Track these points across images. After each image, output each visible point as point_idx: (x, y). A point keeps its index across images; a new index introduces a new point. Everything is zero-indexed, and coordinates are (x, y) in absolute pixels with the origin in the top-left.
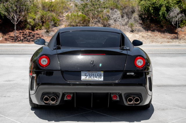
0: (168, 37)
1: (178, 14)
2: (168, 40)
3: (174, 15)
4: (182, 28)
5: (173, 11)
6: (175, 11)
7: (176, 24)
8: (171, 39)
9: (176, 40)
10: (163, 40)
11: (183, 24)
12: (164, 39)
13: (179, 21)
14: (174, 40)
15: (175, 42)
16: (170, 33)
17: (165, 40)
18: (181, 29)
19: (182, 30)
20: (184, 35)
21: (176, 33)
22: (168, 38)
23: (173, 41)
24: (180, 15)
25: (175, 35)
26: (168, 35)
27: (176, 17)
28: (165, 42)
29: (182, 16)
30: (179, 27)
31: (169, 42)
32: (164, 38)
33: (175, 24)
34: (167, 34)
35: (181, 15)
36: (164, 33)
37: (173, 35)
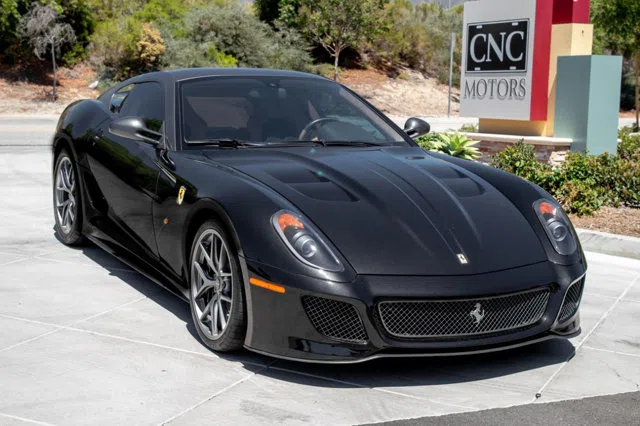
0: (28, 93)
1: (52, 24)
2: (25, 104)
3: (39, 28)
4: (71, 69)
5: (36, 14)
6: (43, 15)
7: (47, 56)
8: (33, 99)
9: (50, 104)
10: (9, 102)
11: (75, 57)
12: (13, 100)
13: (56, 48)
14: (44, 105)
15: (45, 109)
16: (30, 81)
17: (17, 103)
18: (67, 70)
19: (73, 73)
20: (76, 90)
21: (50, 82)
22: (26, 99)
23: (40, 107)
24: (58, 29)
25: (47, 88)
26: (29, 90)
27: (47, 32)
28: (13, 109)
29: (66, 32)
30: (61, 63)
31: (25, 110)
32: (12, 96)
33: (42, 55)
35: (62, 29)
36: (16, 80)
37: (42, 87)
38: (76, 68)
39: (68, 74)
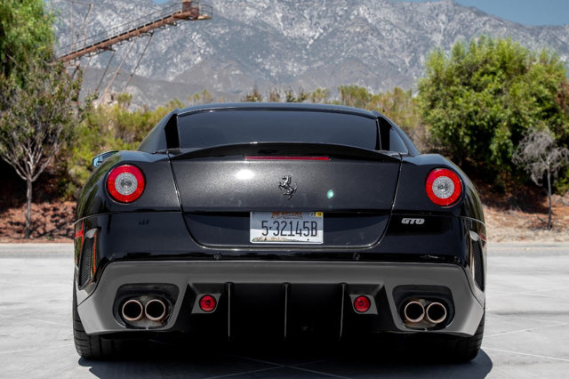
0: (521, 222)
1: (549, 149)
2: (520, 233)
3: (536, 153)
4: (562, 196)
5: (533, 139)
6: (540, 140)
7: (544, 181)
8: (529, 228)
9: (546, 232)
10: (504, 231)
11: (566, 183)
12: (508, 228)
13: (552, 173)
14: (540, 233)
15: (543, 237)
16: (524, 210)
17: (512, 231)
18: (558, 197)
19: (564, 200)
21: (546, 211)
22: (520, 227)
23: (537, 235)
24: (556, 152)
25: (542, 216)
26: (521, 218)
27: (544, 157)
28: (511, 237)
29: (563, 156)
30: (554, 191)
31: (522, 238)
32: (506, 225)
33: (539, 181)
34: (515, 212)
35: (560, 153)
36: (507, 209)
37: (535, 215)
38: (567, 195)
39: (560, 201)
